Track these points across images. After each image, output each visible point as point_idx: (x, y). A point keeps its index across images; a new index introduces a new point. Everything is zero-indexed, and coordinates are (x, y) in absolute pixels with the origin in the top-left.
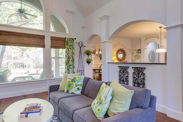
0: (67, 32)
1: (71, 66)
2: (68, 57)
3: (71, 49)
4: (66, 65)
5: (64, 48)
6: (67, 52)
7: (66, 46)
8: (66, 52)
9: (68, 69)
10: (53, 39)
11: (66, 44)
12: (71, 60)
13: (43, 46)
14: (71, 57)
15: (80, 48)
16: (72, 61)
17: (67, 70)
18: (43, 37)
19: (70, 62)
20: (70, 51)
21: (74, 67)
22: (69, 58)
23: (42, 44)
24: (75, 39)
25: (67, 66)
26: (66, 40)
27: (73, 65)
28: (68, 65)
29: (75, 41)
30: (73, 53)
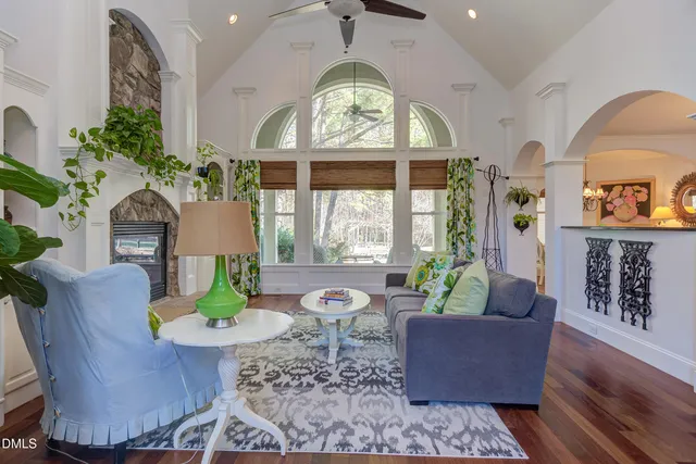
0: (455, 144)
1: (464, 237)
2: (455, 210)
3: (462, 188)
4: (449, 232)
5: (444, 187)
6: (452, 198)
7: (450, 182)
8: (449, 198)
9: (453, 244)
10: (415, 166)
11: (449, 175)
12: (462, 218)
13: (392, 186)
14: (463, 211)
15: (492, 183)
16: (465, 222)
17: (450, 247)
18: (390, 166)
19: (461, 226)
20: (461, 194)
21: (471, 239)
22: (456, 214)
23: (390, 181)
24: (477, 159)
25: (450, 235)
26: (449, 164)
27: (468, 233)
28: (453, 232)
29: (476, 165)
30: (470, 200)
